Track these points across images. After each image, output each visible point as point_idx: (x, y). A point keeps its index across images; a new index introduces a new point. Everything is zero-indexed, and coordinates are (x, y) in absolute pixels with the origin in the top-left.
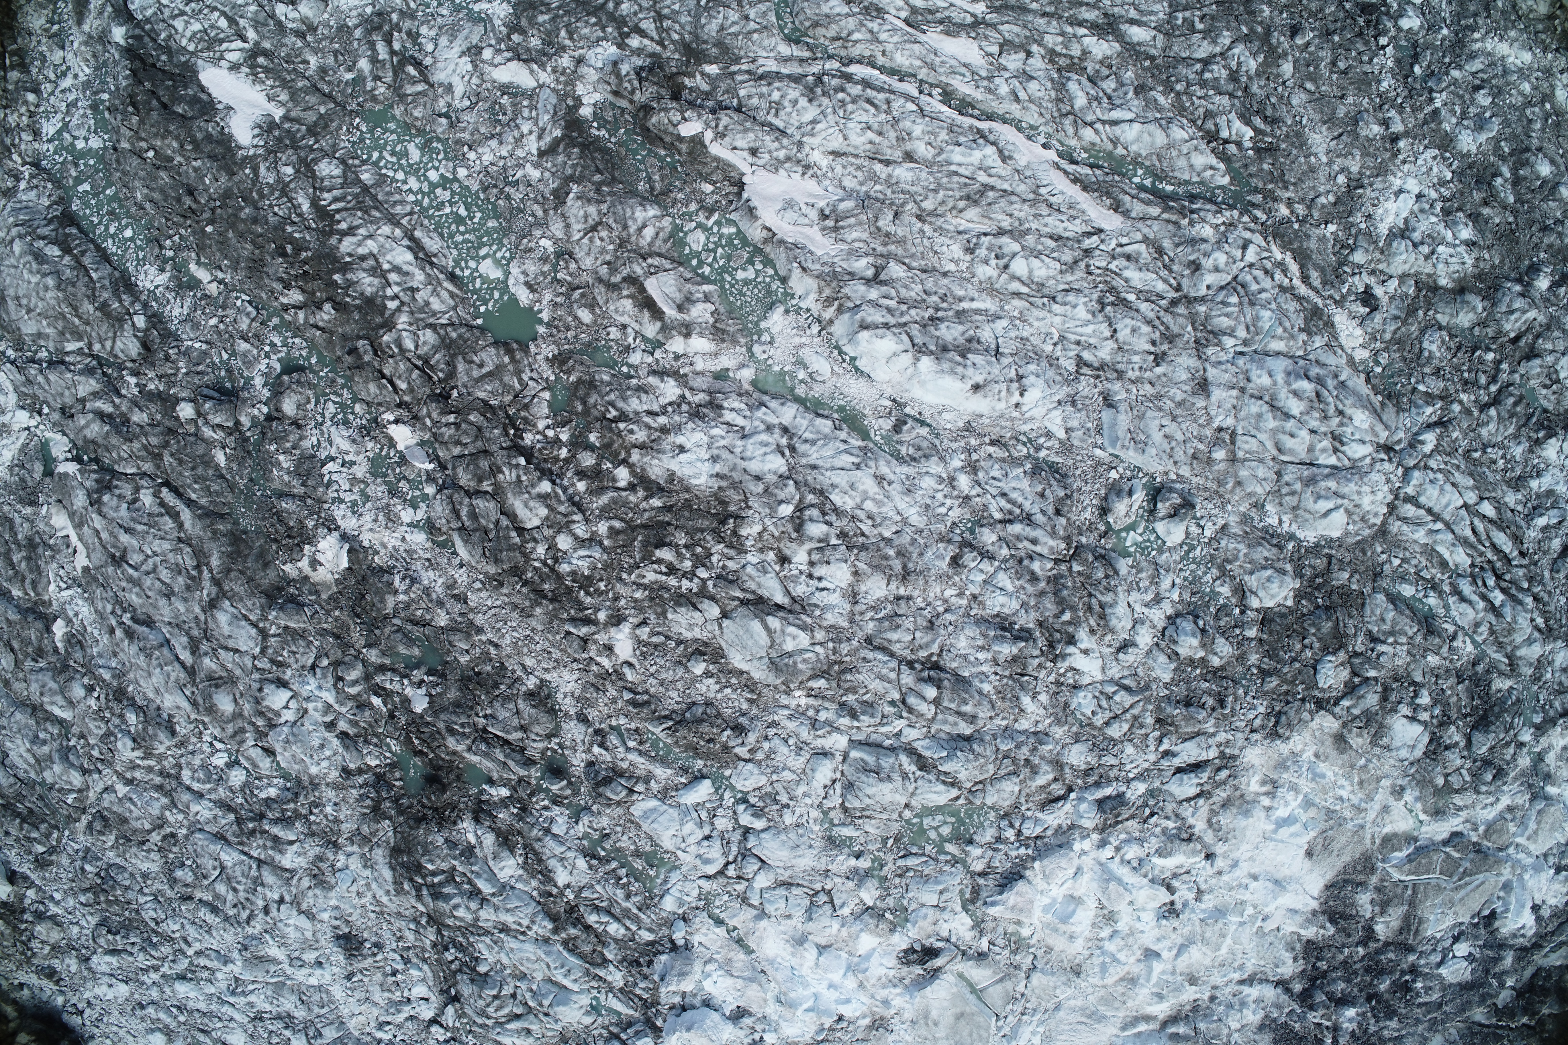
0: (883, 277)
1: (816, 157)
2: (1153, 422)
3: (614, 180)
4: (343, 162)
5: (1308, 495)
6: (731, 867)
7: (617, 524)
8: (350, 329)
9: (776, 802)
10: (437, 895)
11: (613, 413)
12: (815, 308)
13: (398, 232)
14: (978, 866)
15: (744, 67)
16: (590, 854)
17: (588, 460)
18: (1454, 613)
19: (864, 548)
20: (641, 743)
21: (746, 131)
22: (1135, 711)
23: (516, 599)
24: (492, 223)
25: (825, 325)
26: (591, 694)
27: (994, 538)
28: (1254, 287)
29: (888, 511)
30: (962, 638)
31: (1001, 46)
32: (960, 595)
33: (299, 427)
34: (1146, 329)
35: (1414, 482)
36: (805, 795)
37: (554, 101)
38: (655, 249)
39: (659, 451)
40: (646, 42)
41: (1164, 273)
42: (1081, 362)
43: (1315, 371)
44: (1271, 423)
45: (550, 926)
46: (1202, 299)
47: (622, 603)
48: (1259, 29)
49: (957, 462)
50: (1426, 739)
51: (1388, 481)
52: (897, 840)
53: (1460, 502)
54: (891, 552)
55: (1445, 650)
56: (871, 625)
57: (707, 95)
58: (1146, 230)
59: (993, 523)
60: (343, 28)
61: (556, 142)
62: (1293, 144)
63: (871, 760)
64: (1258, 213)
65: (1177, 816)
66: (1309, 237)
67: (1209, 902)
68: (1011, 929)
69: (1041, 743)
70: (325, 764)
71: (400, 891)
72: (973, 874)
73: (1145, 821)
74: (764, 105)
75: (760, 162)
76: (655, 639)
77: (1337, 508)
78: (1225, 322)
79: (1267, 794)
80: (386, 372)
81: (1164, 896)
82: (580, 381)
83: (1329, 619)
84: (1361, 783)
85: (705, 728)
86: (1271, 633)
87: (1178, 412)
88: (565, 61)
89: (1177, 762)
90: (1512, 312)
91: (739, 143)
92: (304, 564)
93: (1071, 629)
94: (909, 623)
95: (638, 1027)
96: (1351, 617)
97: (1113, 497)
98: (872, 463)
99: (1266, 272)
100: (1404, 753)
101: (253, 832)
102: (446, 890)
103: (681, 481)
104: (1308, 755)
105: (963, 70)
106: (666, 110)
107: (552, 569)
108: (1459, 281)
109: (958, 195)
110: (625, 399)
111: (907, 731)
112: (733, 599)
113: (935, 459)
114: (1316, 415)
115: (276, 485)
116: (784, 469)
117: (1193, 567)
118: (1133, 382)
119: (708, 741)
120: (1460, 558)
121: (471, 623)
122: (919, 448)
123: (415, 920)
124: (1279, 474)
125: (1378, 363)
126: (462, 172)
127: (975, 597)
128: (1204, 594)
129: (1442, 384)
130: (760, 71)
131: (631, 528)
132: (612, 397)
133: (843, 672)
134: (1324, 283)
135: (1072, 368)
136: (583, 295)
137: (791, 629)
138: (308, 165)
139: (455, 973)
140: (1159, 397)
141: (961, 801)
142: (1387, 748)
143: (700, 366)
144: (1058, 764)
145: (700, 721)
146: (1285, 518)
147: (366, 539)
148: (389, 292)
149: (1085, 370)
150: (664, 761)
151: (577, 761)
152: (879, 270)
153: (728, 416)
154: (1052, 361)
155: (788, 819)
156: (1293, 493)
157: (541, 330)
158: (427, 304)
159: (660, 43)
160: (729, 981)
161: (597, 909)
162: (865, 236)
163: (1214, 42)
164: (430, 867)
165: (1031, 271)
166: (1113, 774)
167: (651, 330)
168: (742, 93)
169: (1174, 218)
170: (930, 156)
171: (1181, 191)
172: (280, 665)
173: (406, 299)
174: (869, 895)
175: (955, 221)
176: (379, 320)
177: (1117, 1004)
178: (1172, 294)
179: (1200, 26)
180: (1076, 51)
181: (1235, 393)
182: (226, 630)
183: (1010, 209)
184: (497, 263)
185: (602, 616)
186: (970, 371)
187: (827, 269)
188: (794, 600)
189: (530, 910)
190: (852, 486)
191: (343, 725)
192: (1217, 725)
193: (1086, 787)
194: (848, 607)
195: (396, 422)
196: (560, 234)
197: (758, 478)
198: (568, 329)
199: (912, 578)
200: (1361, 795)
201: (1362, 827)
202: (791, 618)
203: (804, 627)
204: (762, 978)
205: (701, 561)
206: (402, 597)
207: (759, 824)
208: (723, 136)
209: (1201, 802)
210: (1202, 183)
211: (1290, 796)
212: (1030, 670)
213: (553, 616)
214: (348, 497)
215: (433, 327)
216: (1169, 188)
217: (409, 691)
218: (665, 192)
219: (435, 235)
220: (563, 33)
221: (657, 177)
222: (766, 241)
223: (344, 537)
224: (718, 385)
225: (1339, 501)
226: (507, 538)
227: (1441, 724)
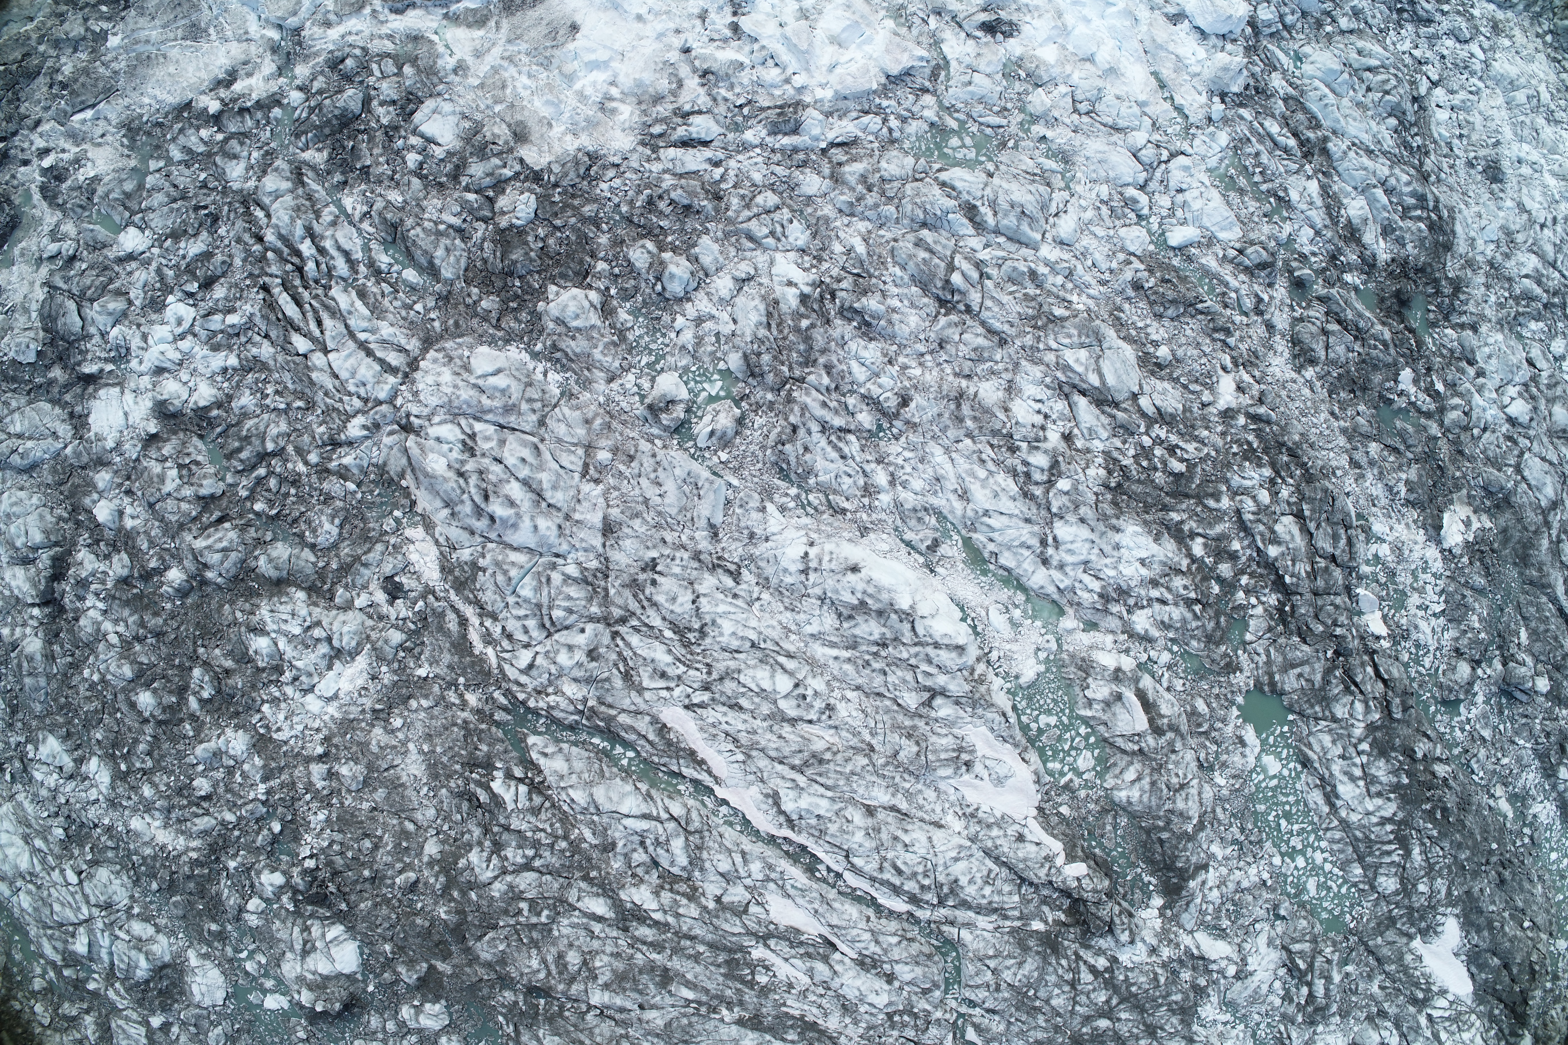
0: (926, 695)
1: (957, 825)
2: (672, 501)
3: (1148, 832)
4: (1373, 888)
5: (515, 396)
6: (1164, 158)
7: (1211, 503)
8: (1405, 731)
9: (1112, 210)
10: (1422, 199)
11: (1197, 608)
12: (991, 676)
13: (1343, 813)
14: (928, 99)
15: (1008, 923)
16: (1284, 202)
17: (1225, 569)
18: (359, 242)
19: (995, 433)
20: (1224, 294)
21: (1025, 860)
22: (747, 213)
23: (1312, 453)
24: (1261, 808)
25: (984, 658)
26: (1261, 351)
27: (860, 417)
28: (531, 623)
29: (963, 464)
30: (913, 325)
31: (746, 911)
32: (904, 368)
33: (1457, 650)
34: (660, 599)
35: (387, 387)
36: (1085, 209)
37: (1185, 917)
38: (1127, 758)
39: (1165, 564)
40: (1092, 961)
41: (627, 653)
42: (736, 576)
43: (481, 525)
44: (545, 478)
45: (1330, 145)
46: (591, 619)
47: (1219, 429)
48: (456, 894)
49: (885, 499)
50: (418, 117)
51: (416, 394)
52: (1003, 145)
53: (331, 356)
54: (969, 423)
55: (379, 204)
56: (998, 357)
57: (1045, 901)
58: (638, 700)
59: (858, 431)
60: (1344, 1014)
61: (1193, 877)
62: (445, 767)
63: (1025, 227)
64: (503, 701)
65: (715, 100)
66: (450, 667)
68: (904, 31)
69: (851, 204)
70: (1491, 340)
71: (1451, 210)
72: (934, 93)
73: (749, 102)
74: (998, 882)
75: (1017, 827)
76: (1198, 388)
77: (484, 376)
78: (574, 591)
79: (611, 99)
80: (1380, 685)
81: (745, 23)
82: (1218, 644)
83: (514, 262)
84: (504, 87)
85: (1171, 294)
86: (581, 262)
87: (641, 508)
88: (1166, 952)
89: (708, 153)
90: (223, 550)
91: (1033, 848)
92: (1476, 525)
93: (802, 310)
94: (964, 350)
95: (1267, 31)
96: (485, 261)
97: (730, 433)
98: (970, 513)
99: (510, 637)
100: (447, 107)
101: (1555, 294)
102: (1412, 201)
103: (1150, 532)
104: (558, 129)
105: (792, 892)
106: (1095, 891)
107: (1278, 473)
108: (280, 593)
109: (831, 766)
110: (1184, 620)
111: (979, 247)
112: (1125, 410)
113: (907, 506)
114: (492, 477)
115: (1485, 602)
116: (1058, 524)
117: (653, 346)
118: (684, 547)
119: (1168, 281)
120: (343, 298)
121: (1350, 439)
122: (919, 520)
123: (1439, 180)
124: (542, 423)
125: (397, 521)
126: (1277, 860)
127: (890, 362)
128: (646, 316)
129: (326, 486)
130: (994, 917)
131: (1199, 499)
132: (1194, 624)
133: (1033, 318)
134: (442, 615)
135: (744, 572)
136: (1200, 725)
137: (1080, 369)
138: (1405, 890)
139: (1415, 124)
140: (657, 526)
141: (936, 166)
142: (465, 117)
143: (1110, 638)
144: (836, 179)
145: (1173, 302)
146: (540, 377)
147: (1421, 536)
148: (1364, 759)
149: (733, 568)
150: (1206, 272)
151: (1281, 291)
152: (928, 703)
153: (1096, 586)
154: (764, 583)
155: (1104, 191)
156: (530, 400)
157: (1240, 700)
158: (1334, 742)
159: (1078, 957)
160: (1181, 51)
161: (1286, 150)
162: (933, 739)
163: (511, 887)
164: (1422, 226)
165: (772, 677)
166: (778, 157)
167: (1146, 682)
168: (1016, 898)
169: (603, 709)
170: (850, 809)
171: (584, 736)
172: (1509, 438)
173: (1351, 750)
174: (1039, 100)
175: (835, 740)
176: (1379, 734)
178: (623, 629)
179: (524, 905)
180: (666, 897)
181: (577, 516)
182: (1548, 480)
183: (780, 743)
184: (1264, 770)
185: (1242, 420)
186: (860, 586)
187: (980, 711)
188: (1067, 396)
189: (1346, 164)
190: (996, 495)
191: (1471, 371)
192: (660, 179)
193: (807, 150)
194: (1018, 378)
195: (1378, 638)
196: (1207, 787)
197: (1082, 520)
198: (1217, 696)
199: (953, 394)
200: (506, 75)
201: (509, 41)
202: (1077, 381)
203: (1067, 368)
204: (1148, 45)
205: (1145, 452)
206: (1404, 476)
207: (1131, 192)
208: (1047, 858)
209: (687, 108)
210: (557, 741)
211: (589, 91)
212: (851, 279)
213: (1284, 429)
214: (1428, 577)
215: (1334, 720)
216: (596, 741)
217: (1412, 390)
218: (1104, 811)
219: (1312, 805)
220: (1162, 980)
221: (1109, 828)
222: (1025, 749)
223: (1439, 542)
224: (1096, 618)
225: (480, 382)
226: (1313, 511)
227: (396, 128)
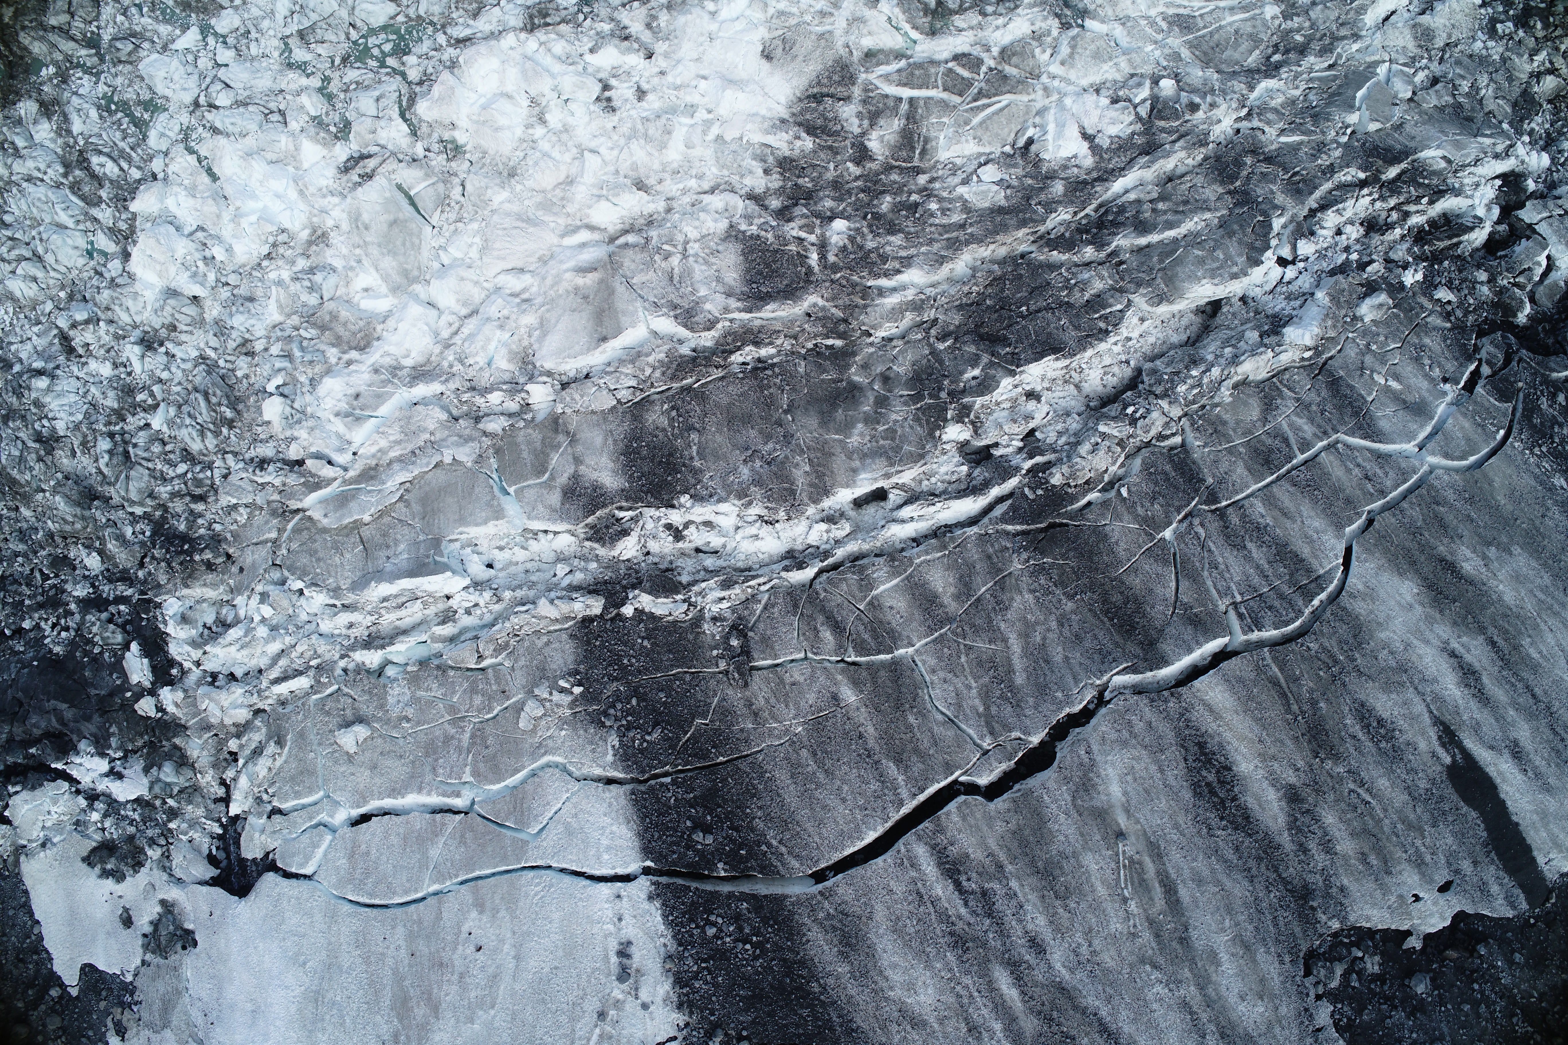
67: (653, 102)
177: (556, 209)
